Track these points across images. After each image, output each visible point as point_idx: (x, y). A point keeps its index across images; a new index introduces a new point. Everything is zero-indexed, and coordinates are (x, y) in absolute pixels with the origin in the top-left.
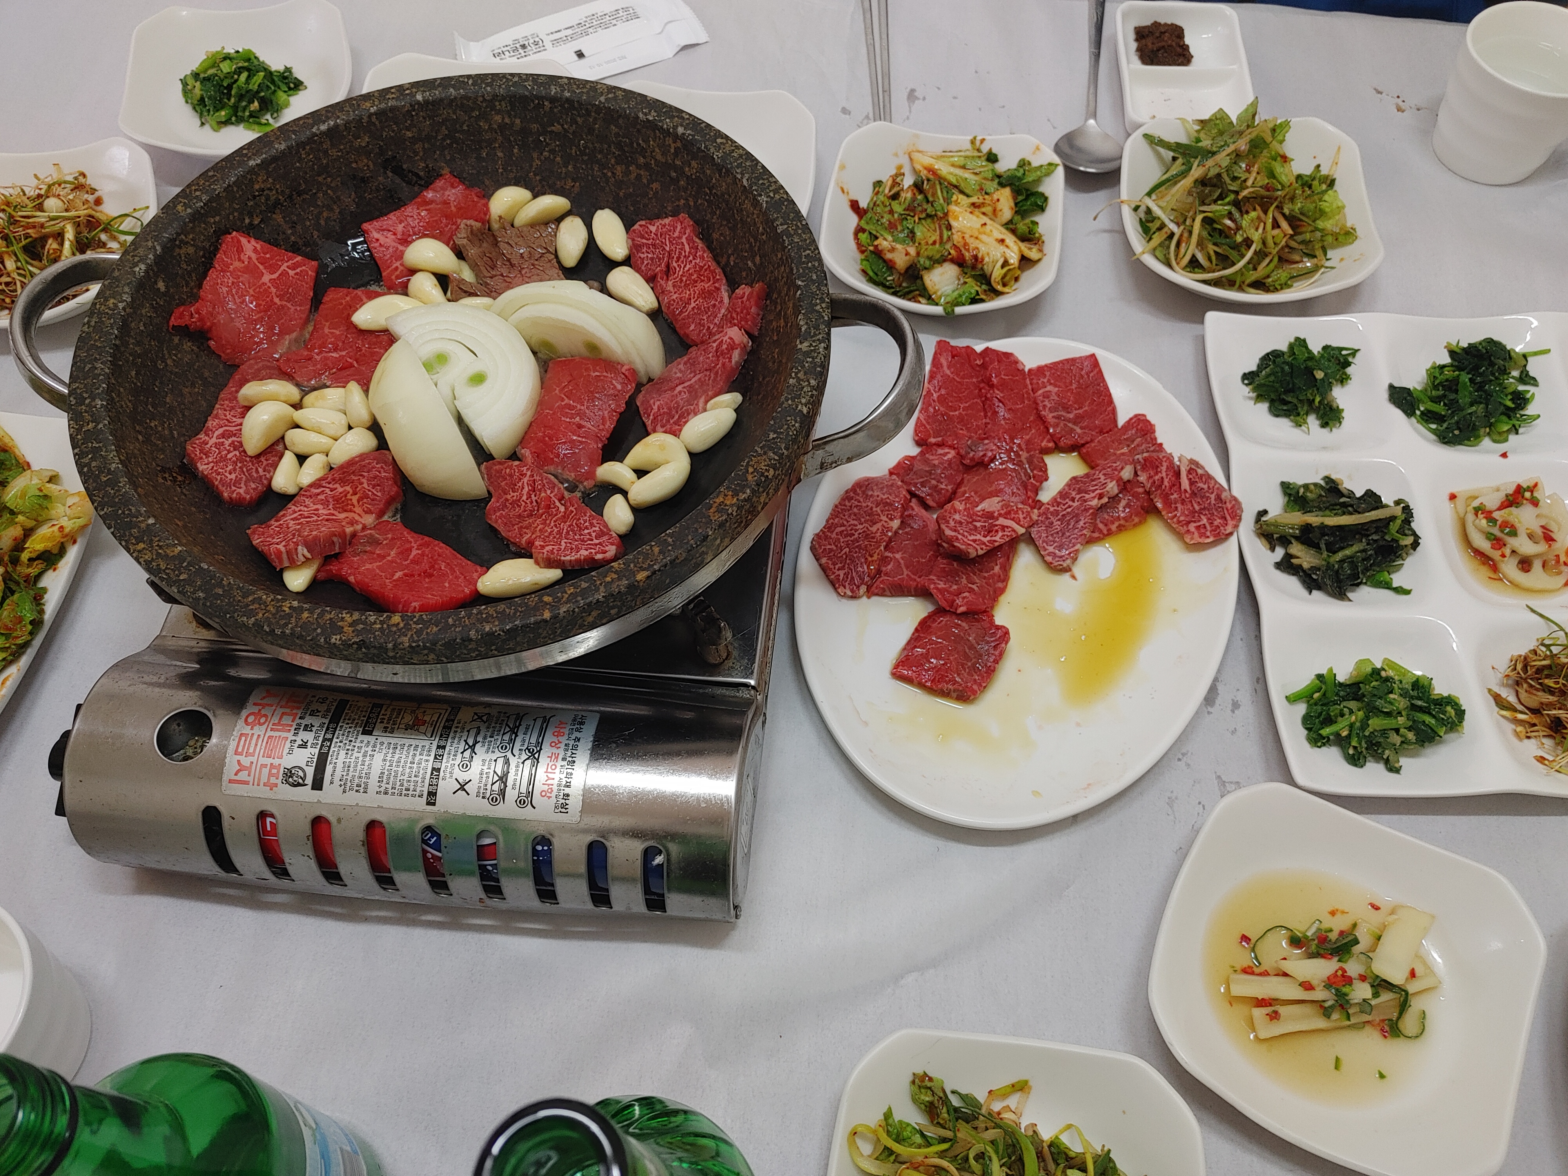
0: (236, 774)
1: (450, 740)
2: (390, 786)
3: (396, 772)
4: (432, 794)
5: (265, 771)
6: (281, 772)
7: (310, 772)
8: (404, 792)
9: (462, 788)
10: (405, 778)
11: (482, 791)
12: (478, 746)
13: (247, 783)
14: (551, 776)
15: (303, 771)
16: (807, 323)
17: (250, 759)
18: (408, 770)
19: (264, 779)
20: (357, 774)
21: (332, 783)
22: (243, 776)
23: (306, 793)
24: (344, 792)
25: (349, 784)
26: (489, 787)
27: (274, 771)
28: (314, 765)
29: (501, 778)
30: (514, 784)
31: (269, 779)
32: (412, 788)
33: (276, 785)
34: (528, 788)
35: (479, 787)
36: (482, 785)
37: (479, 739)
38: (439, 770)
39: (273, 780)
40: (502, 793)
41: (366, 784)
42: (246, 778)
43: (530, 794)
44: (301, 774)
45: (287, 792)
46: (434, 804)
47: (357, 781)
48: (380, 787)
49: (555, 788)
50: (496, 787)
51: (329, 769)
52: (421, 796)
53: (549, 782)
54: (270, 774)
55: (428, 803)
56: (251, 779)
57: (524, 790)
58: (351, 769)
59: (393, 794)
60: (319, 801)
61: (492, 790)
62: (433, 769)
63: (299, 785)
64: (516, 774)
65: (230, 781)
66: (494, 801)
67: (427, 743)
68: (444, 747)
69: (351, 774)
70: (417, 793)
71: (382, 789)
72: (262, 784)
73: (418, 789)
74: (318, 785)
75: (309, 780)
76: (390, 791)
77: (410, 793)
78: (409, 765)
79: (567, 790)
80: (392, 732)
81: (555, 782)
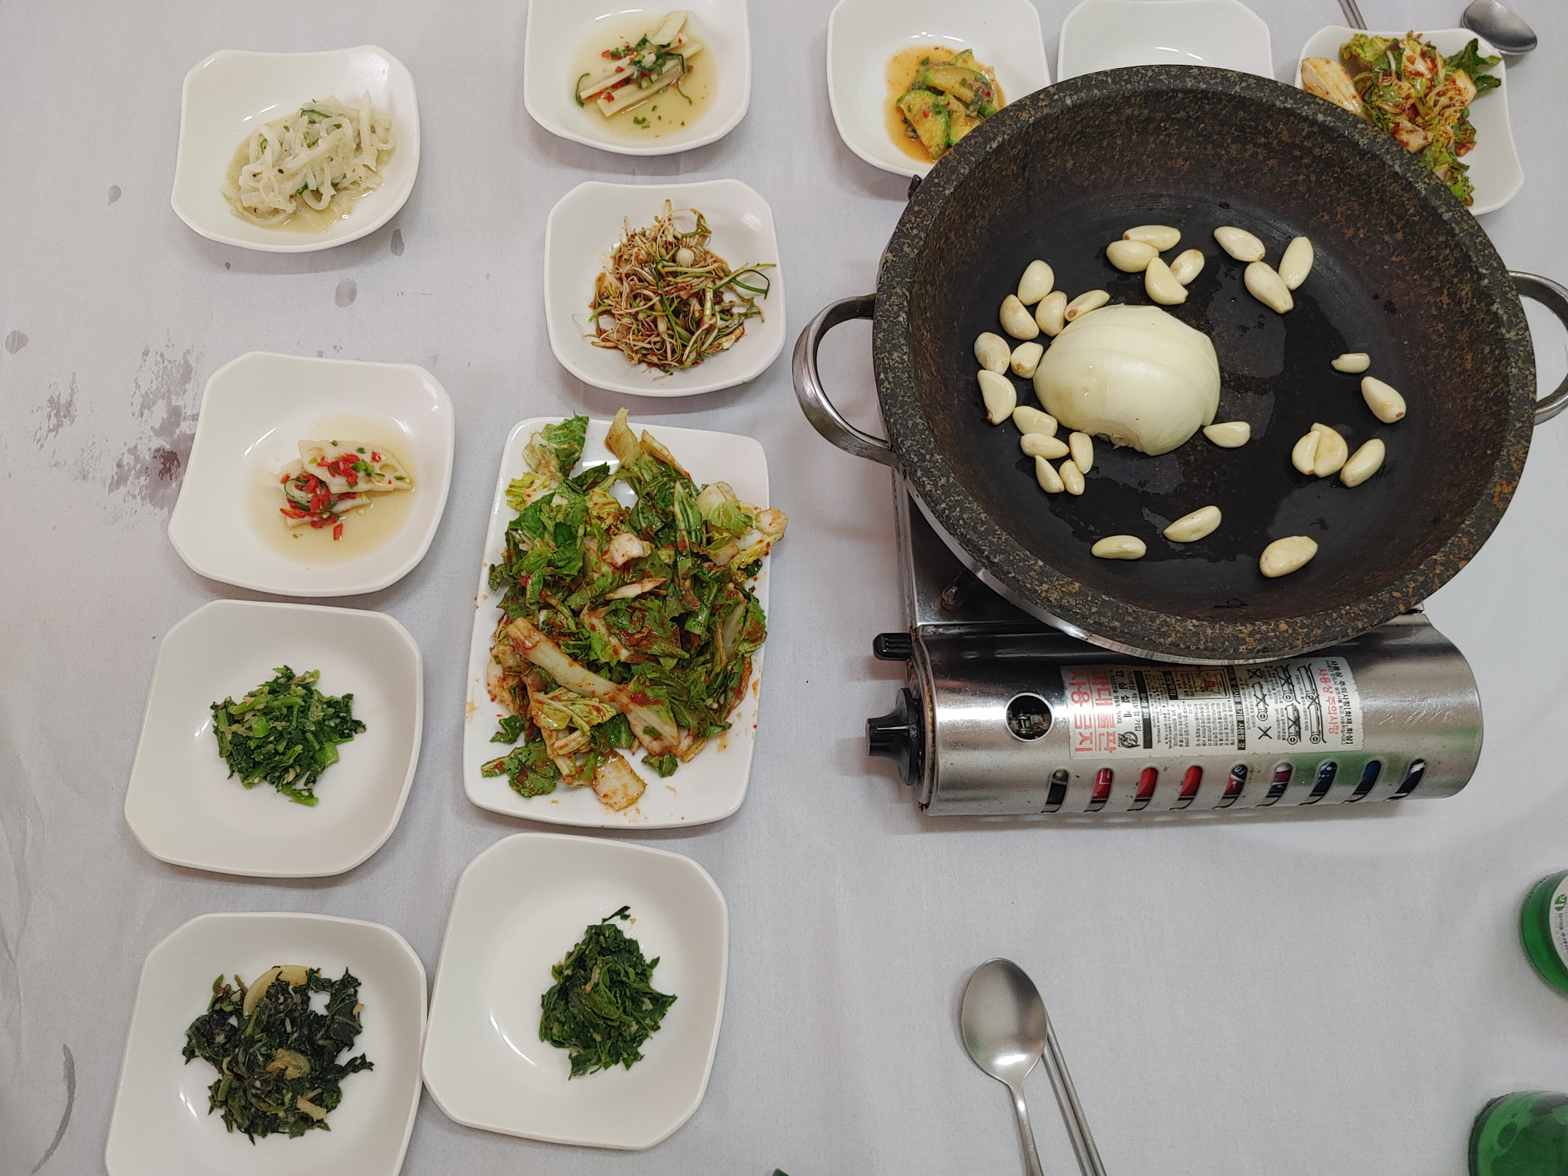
0: (1081, 744)
1: (1242, 697)
2: (1206, 739)
3: (1209, 727)
4: (1242, 741)
5: (1104, 739)
6: (1117, 736)
7: (1140, 735)
8: (1219, 742)
9: (1265, 734)
10: (1218, 731)
11: (1281, 734)
12: (1267, 698)
13: (1091, 749)
14: (1334, 716)
15: (1134, 735)
16: (1506, 312)
17: (1089, 730)
18: (1218, 725)
19: (1104, 745)
20: (1178, 732)
21: (1159, 742)
22: (1086, 744)
23: (1140, 752)
24: (1170, 747)
25: (1173, 741)
26: (1286, 731)
27: (1111, 738)
28: (1142, 729)
29: (1295, 723)
30: (1307, 726)
31: (1108, 745)
32: (1224, 738)
33: (1114, 749)
34: (1318, 728)
35: (1279, 732)
36: (1281, 730)
37: (1265, 692)
38: (1243, 722)
39: (1111, 745)
40: (1299, 734)
41: (1187, 739)
42: (1090, 746)
43: (1321, 732)
44: (1133, 737)
45: (1124, 753)
46: (1244, 749)
47: (1179, 738)
48: (1198, 740)
49: (1340, 725)
50: (1292, 730)
51: (1154, 731)
52: (1233, 744)
53: (1334, 721)
54: (1108, 741)
55: (1240, 749)
56: (1093, 746)
57: (1315, 729)
58: (1172, 729)
59: (1210, 745)
60: (1150, 757)
61: (1290, 733)
62: (1239, 722)
63: (1133, 746)
64: (1306, 718)
65: (1077, 750)
66: (1292, 741)
67: (1225, 701)
68: (1240, 703)
69: (1173, 733)
70: (1229, 742)
71: (1201, 742)
72: (1103, 748)
73: (1230, 739)
74: (1148, 744)
75: (1141, 741)
76: (1207, 743)
77: (1224, 742)
78: (1218, 721)
79: (1350, 726)
80: (1193, 695)
81: (1339, 720)
